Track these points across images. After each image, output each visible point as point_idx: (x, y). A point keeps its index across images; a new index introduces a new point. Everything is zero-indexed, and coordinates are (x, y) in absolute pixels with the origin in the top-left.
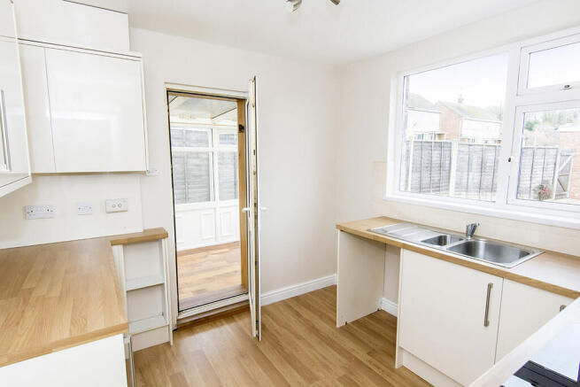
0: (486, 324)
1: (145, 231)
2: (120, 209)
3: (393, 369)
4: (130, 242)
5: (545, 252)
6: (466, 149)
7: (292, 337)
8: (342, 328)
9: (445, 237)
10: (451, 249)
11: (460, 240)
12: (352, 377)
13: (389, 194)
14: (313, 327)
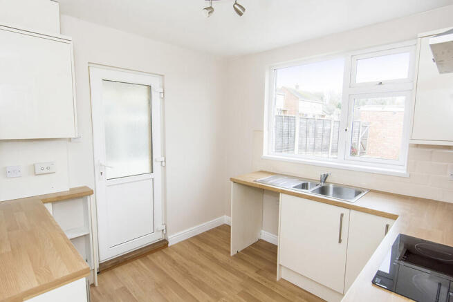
0: (340, 241)
1: (71, 190)
2: (49, 171)
3: (275, 281)
4: (59, 199)
5: (371, 191)
6: (305, 121)
7: (198, 266)
8: (235, 256)
9: (307, 184)
10: (313, 191)
11: (317, 185)
12: (247, 291)
13: (265, 154)
14: (213, 257)
